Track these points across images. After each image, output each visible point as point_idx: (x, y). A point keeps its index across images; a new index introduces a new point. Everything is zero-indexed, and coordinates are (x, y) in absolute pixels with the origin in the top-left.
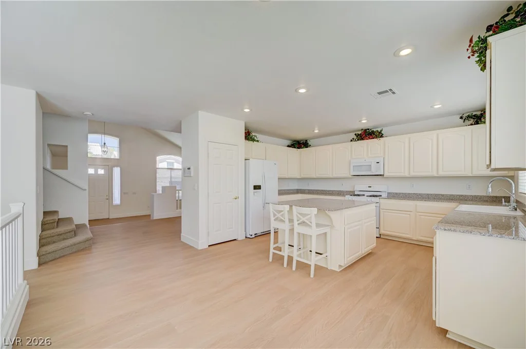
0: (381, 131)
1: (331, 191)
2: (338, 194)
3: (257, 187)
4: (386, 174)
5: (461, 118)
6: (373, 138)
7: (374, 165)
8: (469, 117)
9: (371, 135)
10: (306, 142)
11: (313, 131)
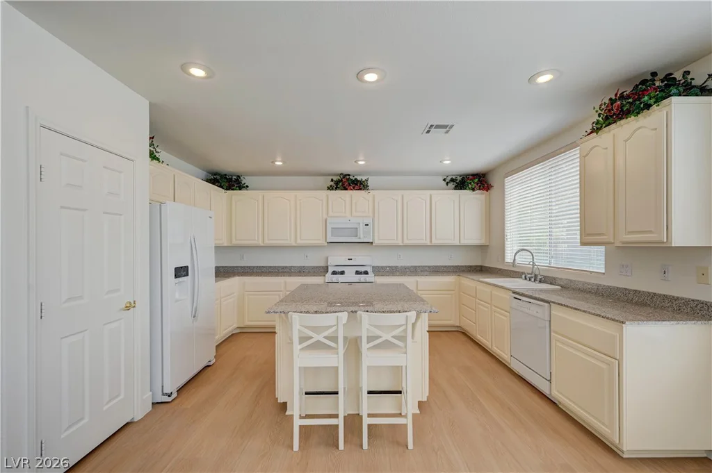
0: (367, 180)
1: (286, 267)
2: (300, 272)
3: (181, 272)
4: (376, 242)
5: (444, 180)
6: (360, 189)
7: (362, 228)
8: (452, 180)
9: (356, 184)
10: (237, 180)
11: (273, 162)
